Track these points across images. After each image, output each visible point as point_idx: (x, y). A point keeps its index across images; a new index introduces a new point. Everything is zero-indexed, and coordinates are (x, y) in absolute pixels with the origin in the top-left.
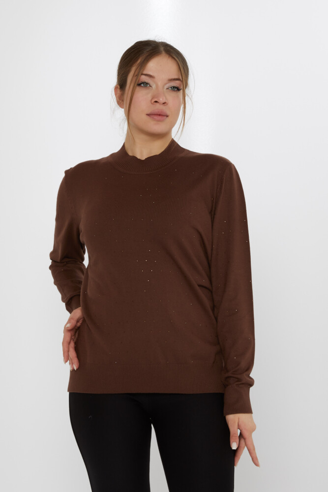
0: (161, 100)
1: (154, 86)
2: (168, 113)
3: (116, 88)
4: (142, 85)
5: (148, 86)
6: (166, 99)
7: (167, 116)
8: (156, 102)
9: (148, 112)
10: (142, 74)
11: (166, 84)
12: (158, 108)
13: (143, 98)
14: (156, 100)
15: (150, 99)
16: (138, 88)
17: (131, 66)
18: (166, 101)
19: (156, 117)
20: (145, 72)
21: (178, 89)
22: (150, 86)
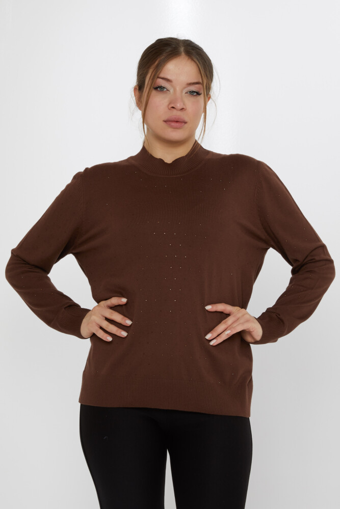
0: (179, 105)
1: (172, 91)
2: (186, 119)
3: (135, 89)
4: (159, 89)
5: (165, 90)
6: (184, 104)
7: (186, 123)
8: (173, 107)
9: (165, 118)
10: (158, 77)
11: (185, 88)
12: (176, 114)
13: (159, 102)
14: (173, 105)
15: (167, 104)
16: (154, 92)
17: (149, 68)
18: (184, 107)
19: (173, 124)
20: (162, 75)
21: (198, 94)
22: (168, 90)
